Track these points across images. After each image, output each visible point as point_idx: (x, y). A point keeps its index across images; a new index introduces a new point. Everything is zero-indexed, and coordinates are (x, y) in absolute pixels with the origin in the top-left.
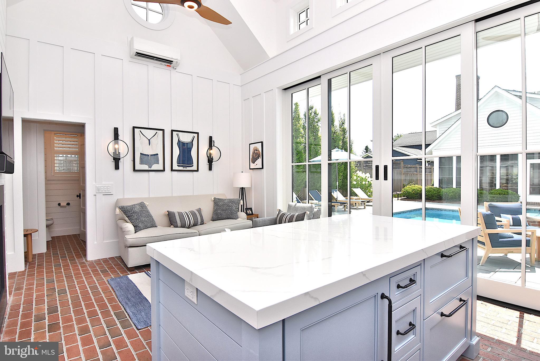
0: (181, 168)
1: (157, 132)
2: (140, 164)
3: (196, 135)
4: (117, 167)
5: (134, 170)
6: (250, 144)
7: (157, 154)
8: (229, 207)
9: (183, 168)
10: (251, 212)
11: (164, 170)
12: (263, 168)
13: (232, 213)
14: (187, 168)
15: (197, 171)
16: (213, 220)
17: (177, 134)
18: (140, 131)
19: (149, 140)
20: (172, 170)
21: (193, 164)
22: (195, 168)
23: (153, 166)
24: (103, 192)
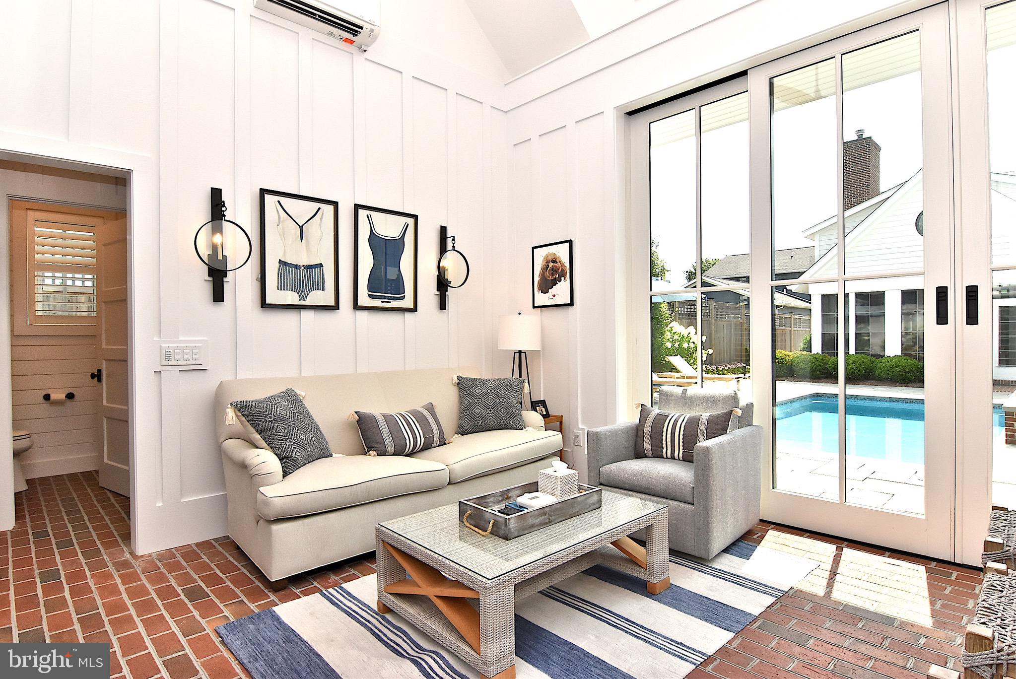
0: (377, 303)
1: (319, 208)
2: (278, 289)
3: (411, 221)
4: (218, 296)
5: (264, 304)
6: (533, 248)
7: (321, 265)
8: (501, 400)
9: (382, 302)
10: (544, 409)
11: (336, 307)
12: (572, 304)
13: (510, 415)
14: (390, 302)
15: (415, 309)
16: (463, 433)
17: (367, 215)
18: (279, 201)
19: (301, 227)
20: (356, 307)
21: (406, 294)
22: (408, 303)
23: (310, 294)
24: (180, 363)
